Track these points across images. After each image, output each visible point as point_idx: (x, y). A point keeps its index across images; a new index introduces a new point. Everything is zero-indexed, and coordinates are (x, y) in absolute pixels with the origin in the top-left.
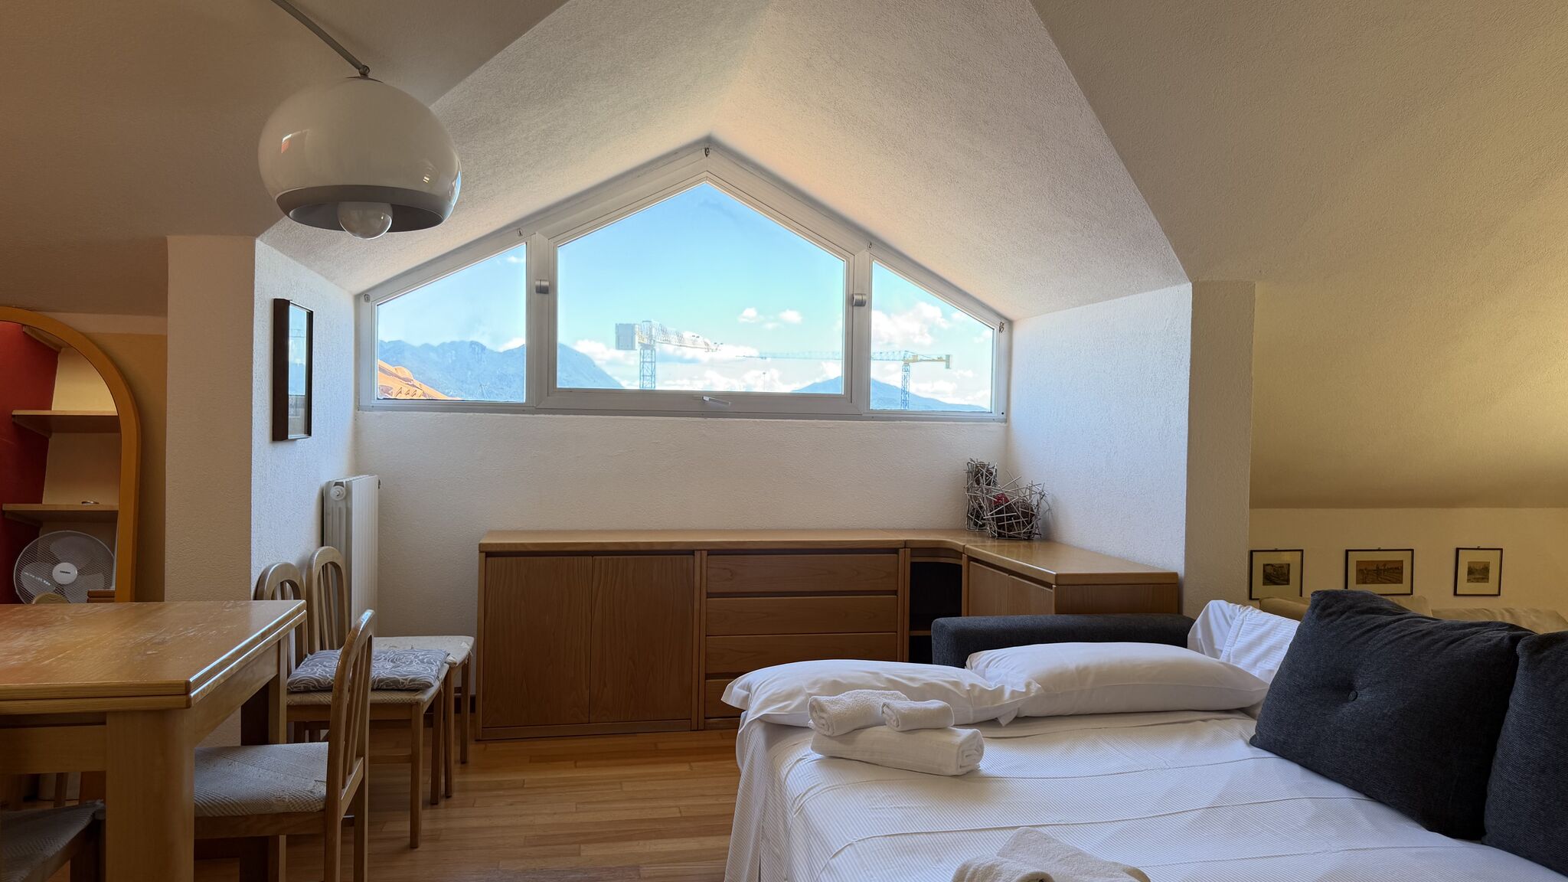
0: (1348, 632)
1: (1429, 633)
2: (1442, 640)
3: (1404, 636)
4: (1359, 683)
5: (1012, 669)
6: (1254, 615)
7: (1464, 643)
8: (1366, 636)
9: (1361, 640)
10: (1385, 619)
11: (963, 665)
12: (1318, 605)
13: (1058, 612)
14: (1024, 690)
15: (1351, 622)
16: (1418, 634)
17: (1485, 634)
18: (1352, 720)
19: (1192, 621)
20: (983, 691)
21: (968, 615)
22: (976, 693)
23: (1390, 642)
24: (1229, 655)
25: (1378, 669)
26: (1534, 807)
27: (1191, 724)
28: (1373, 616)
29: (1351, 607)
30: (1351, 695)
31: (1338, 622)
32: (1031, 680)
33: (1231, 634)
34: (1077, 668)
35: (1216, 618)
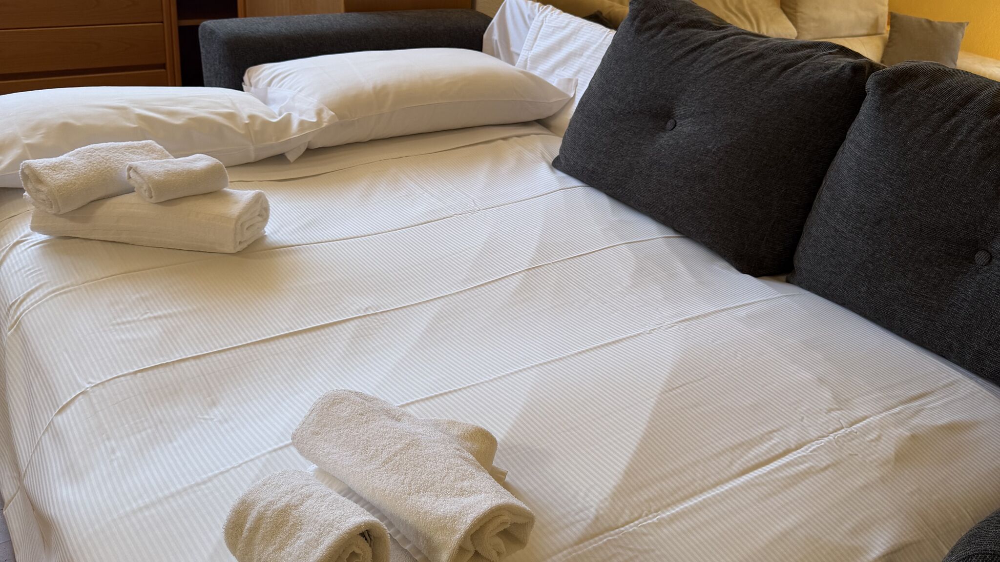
0: (670, 50)
1: (761, 56)
2: (774, 66)
3: (734, 59)
4: (679, 111)
5: (300, 91)
6: (554, 16)
7: (798, 70)
8: (690, 57)
9: (685, 61)
10: (709, 35)
11: (238, 85)
12: (637, 16)
13: (348, 10)
14: (315, 120)
15: (674, 38)
16: (749, 56)
17: (820, 60)
18: (672, 154)
19: (489, 20)
20: (265, 123)
21: (245, 16)
22: (257, 127)
23: (718, 66)
24: (527, 59)
25: (704, 97)
26: (861, 259)
27: (493, 144)
28: (695, 30)
29: (672, 20)
30: (669, 123)
31: (659, 37)
32: (322, 106)
33: (530, 36)
34: (374, 88)
35: (513, 17)
